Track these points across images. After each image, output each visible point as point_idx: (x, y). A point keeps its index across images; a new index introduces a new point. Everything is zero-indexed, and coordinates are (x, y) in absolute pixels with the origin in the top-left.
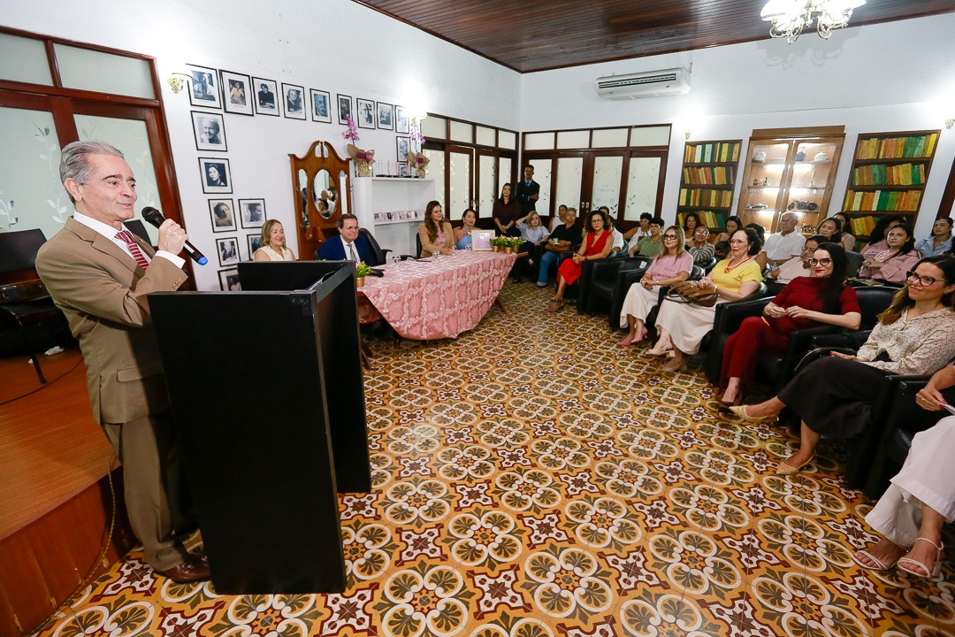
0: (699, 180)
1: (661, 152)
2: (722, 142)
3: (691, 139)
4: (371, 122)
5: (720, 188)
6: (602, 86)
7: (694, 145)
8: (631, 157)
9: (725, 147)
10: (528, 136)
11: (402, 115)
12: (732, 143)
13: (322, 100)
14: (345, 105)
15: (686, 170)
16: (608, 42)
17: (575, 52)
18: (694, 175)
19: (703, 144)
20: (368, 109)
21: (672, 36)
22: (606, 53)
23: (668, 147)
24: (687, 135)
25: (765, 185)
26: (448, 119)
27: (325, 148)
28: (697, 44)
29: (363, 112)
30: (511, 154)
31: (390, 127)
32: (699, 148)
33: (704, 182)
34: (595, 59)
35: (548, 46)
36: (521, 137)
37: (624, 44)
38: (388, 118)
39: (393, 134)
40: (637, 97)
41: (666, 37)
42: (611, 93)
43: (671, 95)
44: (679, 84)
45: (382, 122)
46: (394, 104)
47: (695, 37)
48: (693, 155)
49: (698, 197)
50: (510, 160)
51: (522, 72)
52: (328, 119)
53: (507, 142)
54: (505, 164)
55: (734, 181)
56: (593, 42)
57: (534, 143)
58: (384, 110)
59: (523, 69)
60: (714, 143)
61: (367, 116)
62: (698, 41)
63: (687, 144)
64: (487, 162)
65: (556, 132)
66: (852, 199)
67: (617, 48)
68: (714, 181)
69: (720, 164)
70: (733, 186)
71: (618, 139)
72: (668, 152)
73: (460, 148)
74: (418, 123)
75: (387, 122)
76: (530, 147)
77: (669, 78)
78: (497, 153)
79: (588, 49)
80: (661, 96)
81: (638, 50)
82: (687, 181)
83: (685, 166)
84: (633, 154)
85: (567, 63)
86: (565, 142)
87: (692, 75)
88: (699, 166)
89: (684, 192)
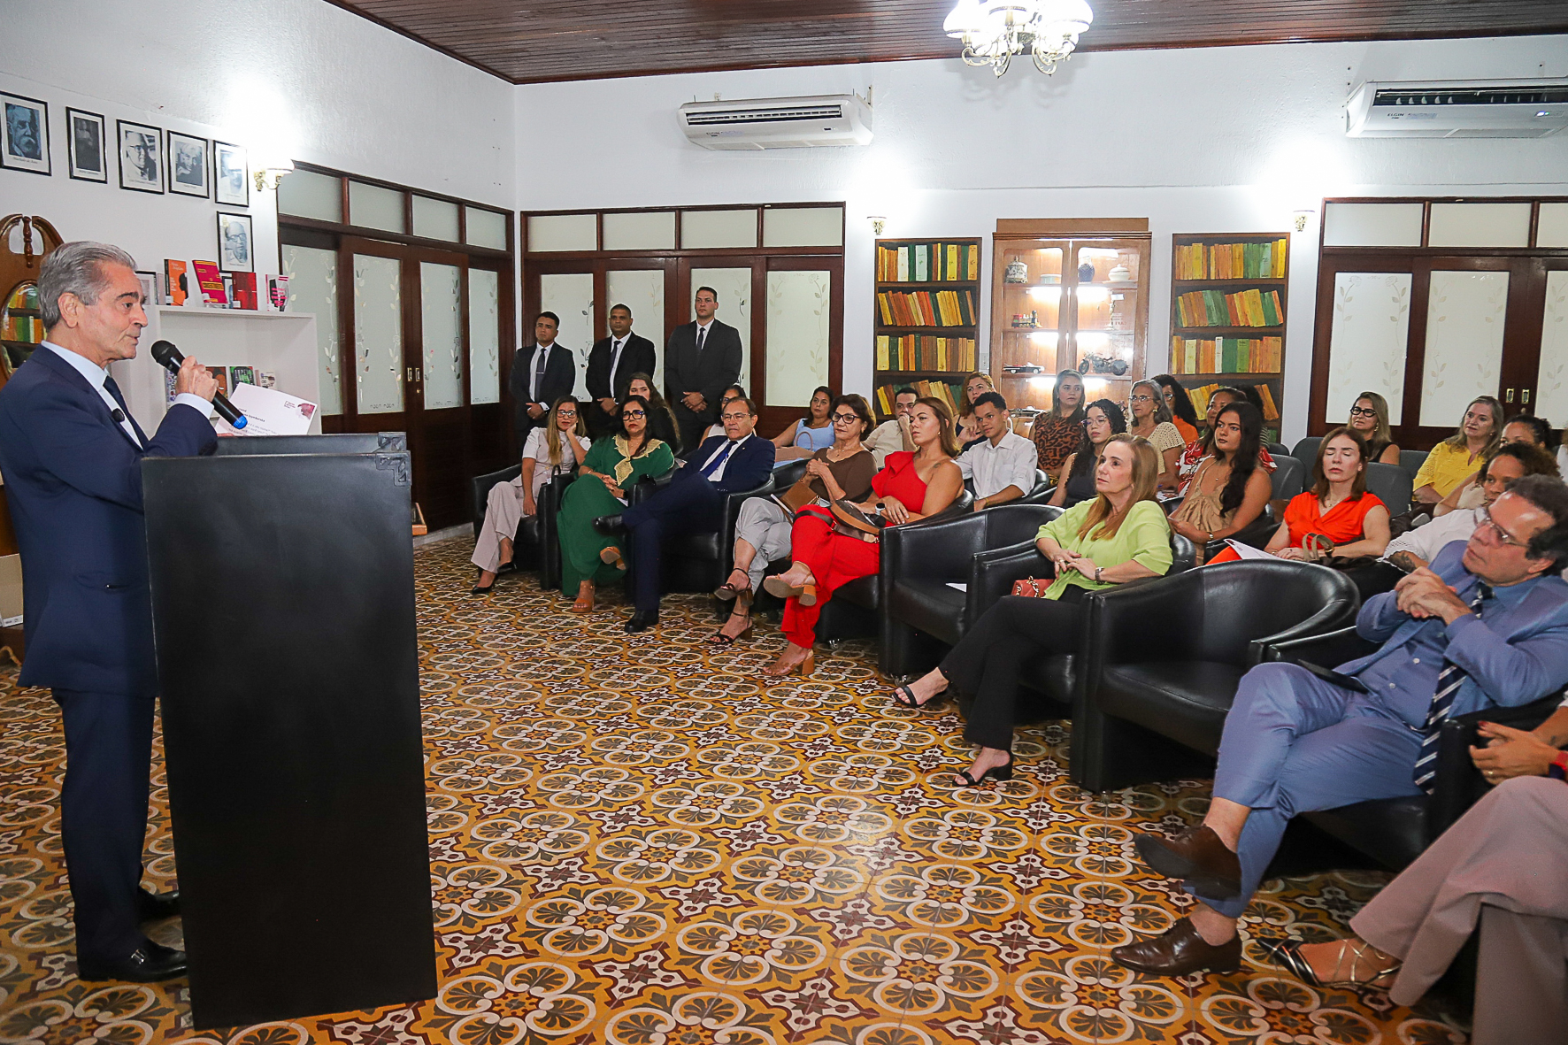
0: (911, 320)
1: (830, 260)
2: (946, 242)
3: (888, 234)
4: (152, 176)
5: (952, 334)
6: (694, 120)
7: (892, 245)
8: (768, 270)
9: (952, 251)
10: (534, 220)
11: (231, 163)
12: (964, 243)
13: (27, 118)
14: (86, 135)
15: (882, 296)
16: (699, 35)
17: (633, 47)
18: (900, 311)
19: (911, 244)
20: (145, 146)
21: (825, 34)
22: (699, 53)
23: (841, 249)
24: (878, 227)
25: (1032, 327)
26: (342, 177)
27: (36, 235)
28: (874, 52)
29: (134, 153)
30: (498, 262)
31: (201, 190)
32: (903, 251)
33: (920, 321)
34: (674, 65)
35: (573, 33)
36: (517, 222)
37: (734, 40)
38: (196, 169)
39: (208, 207)
40: (769, 147)
41: (813, 35)
42: (715, 135)
43: (839, 147)
44: (848, 126)
45: (180, 179)
46: (211, 137)
47: (872, 40)
48: (893, 266)
49: (912, 352)
50: (495, 274)
51: (516, 82)
52: (41, 165)
53: (485, 233)
54: (483, 284)
55: (978, 321)
56: (669, 32)
57: (549, 238)
58: (186, 151)
59: (516, 76)
60: (930, 243)
61: (142, 163)
62: (878, 48)
63: (879, 243)
64: (437, 280)
65: (600, 213)
66: (1182, 351)
67: (720, 48)
68: (939, 320)
69: (949, 287)
70: (977, 327)
71: (738, 233)
72: (842, 259)
73: (375, 242)
74: (271, 181)
75: (193, 178)
76: (538, 246)
77: (827, 113)
78: (464, 257)
79: (659, 45)
80: (819, 145)
81: (762, 53)
82: (888, 321)
83: (880, 288)
84: (773, 264)
85: (617, 68)
86: (622, 235)
87: (873, 109)
88: (907, 288)
89: (884, 341)
